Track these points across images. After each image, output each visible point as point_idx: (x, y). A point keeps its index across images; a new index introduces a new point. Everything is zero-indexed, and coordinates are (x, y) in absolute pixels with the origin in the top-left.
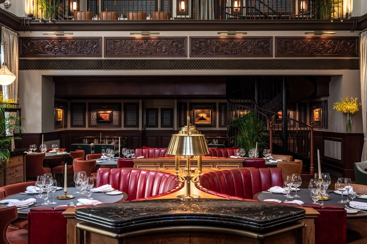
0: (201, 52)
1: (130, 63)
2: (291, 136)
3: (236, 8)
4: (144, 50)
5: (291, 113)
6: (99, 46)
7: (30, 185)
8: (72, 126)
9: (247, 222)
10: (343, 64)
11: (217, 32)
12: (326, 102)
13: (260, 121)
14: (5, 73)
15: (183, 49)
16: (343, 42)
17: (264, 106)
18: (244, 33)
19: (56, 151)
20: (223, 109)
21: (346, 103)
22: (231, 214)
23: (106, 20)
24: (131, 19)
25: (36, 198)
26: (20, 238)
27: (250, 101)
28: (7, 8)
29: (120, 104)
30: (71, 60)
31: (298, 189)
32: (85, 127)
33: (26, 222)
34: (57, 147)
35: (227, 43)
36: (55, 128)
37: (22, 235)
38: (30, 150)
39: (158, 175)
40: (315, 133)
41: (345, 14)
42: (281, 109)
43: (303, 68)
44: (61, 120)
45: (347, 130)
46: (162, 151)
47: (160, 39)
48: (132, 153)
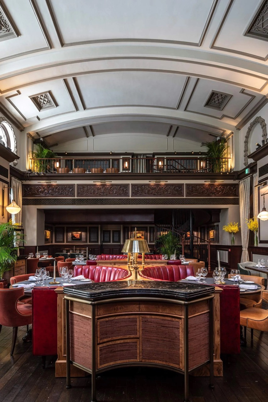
0: (138, 194)
1: (93, 201)
2: (196, 248)
3: (160, 165)
4: (102, 193)
5: (195, 233)
6: (73, 190)
7: (31, 276)
8: (56, 242)
9: (177, 294)
10: (229, 201)
11: (148, 181)
12: (218, 226)
13: (176, 238)
14: (14, 206)
15: (127, 191)
16: (228, 187)
17: (178, 229)
18: (166, 181)
19: (46, 257)
20: (152, 231)
21: (231, 226)
22: (166, 289)
23: (77, 173)
24: (93, 172)
25: (35, 283)
26: (26, 309)
27: (169, 226)
28: (15, 165)
29: (86, 227)
30: (56, 199)
31: (205, 278)
32: (64, 242)
33: (31, 299)
34: (46, 255)
35: (155, 188)
36: (45, 243)
37: (27, 307)
38: (29, 257)
39: (114, 270)
40: (211, 246)
41: (229, 169)
42: (189, 230)
43: (204, 204)
44: (49, 238)
45: (232, 244)
46: (114, 256)
47: (112, 185)
48: (96, 257)
